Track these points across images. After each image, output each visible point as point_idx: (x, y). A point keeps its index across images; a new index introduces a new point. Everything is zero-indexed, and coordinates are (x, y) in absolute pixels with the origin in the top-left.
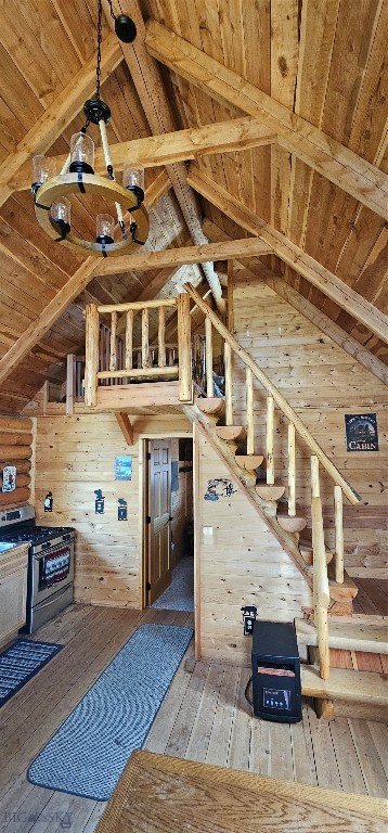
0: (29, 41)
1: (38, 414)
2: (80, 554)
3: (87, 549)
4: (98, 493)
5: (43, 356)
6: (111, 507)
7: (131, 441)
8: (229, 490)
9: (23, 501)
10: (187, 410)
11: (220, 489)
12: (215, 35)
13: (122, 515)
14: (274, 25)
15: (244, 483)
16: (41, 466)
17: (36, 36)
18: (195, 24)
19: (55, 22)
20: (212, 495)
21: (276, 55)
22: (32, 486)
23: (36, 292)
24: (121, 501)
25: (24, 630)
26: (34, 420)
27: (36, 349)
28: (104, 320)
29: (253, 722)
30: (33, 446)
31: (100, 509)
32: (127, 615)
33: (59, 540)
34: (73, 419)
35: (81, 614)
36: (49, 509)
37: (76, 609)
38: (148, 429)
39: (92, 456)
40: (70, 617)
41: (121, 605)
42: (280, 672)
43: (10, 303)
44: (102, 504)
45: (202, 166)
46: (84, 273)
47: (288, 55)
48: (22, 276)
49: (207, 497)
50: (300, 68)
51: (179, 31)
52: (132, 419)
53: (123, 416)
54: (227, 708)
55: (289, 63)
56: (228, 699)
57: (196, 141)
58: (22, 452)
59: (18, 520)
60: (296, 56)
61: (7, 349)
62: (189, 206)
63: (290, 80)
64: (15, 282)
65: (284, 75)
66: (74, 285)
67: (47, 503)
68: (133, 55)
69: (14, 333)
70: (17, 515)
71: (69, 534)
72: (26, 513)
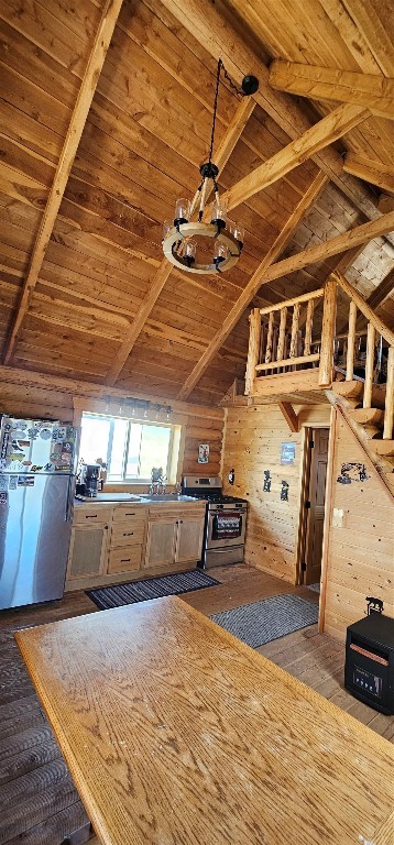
0: (187, 135)
1: (230, 406)
2: (250, 523)
3: (256, 520)
4: (267, 473)
5: (230, 357)
6: (276, 487)
7: (296, 428)
8: (363, 475)
9: (215, 474)
10: (329, 394)
11: (354, 474)
12: (309, 50)
13: (285, 496)
14: (336, 23)
15: (378, 470)
16: (229, 448)
17: (192, 129)
18: (296, 50)
19: (204, 112)
20: (345, 480)
21: (348, 42)
22: (222, 462)
23: (217, 307)
24: (284, 483)
25: (201, 564)
26: (226, 410)
27: (222, 351)
28: (264, 321)
29: (342, 691)
30: (224, 431)
31: (267, 488)
32: (281, 585)
33: (233, 506)
34: (253, 409)
35: (246, 571)
36: (231, 483)
37: (242, 567)
38: (311, 418)
39: (264, 441)
40: (237, 570)
41: (279, 575)
42: (374, 657)
43: (199, 319)
44: (269, 484)
45: (355, 150)
46: (254, 284)
47: (355, 38)
48: (206, 298)
49: (339, 480)
50: (367, 42)
51: (291, 59)
52: (297, 409)
53: (287, 406)
54: (322, 672)
55: (360, 43)
56: (328, 667)
57: (298, 149)
58: (215, 435)
59: (207, 486)
60: (360, 36)
61: (202, 354)
62: (354, 192)
63: (368, 56)
64: (201, 302)
65: (363, 54)
66: (246, 296)
67: (231, 476)
68: (262, 98)
69: (204, 341)
70: (206, 482)
71: (242, 506)
72: (217, 483)
